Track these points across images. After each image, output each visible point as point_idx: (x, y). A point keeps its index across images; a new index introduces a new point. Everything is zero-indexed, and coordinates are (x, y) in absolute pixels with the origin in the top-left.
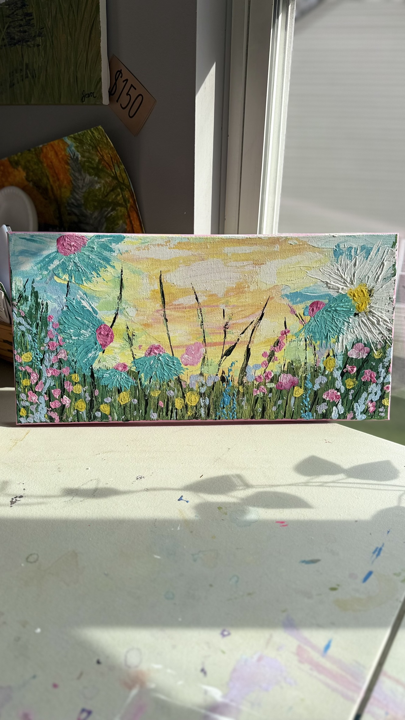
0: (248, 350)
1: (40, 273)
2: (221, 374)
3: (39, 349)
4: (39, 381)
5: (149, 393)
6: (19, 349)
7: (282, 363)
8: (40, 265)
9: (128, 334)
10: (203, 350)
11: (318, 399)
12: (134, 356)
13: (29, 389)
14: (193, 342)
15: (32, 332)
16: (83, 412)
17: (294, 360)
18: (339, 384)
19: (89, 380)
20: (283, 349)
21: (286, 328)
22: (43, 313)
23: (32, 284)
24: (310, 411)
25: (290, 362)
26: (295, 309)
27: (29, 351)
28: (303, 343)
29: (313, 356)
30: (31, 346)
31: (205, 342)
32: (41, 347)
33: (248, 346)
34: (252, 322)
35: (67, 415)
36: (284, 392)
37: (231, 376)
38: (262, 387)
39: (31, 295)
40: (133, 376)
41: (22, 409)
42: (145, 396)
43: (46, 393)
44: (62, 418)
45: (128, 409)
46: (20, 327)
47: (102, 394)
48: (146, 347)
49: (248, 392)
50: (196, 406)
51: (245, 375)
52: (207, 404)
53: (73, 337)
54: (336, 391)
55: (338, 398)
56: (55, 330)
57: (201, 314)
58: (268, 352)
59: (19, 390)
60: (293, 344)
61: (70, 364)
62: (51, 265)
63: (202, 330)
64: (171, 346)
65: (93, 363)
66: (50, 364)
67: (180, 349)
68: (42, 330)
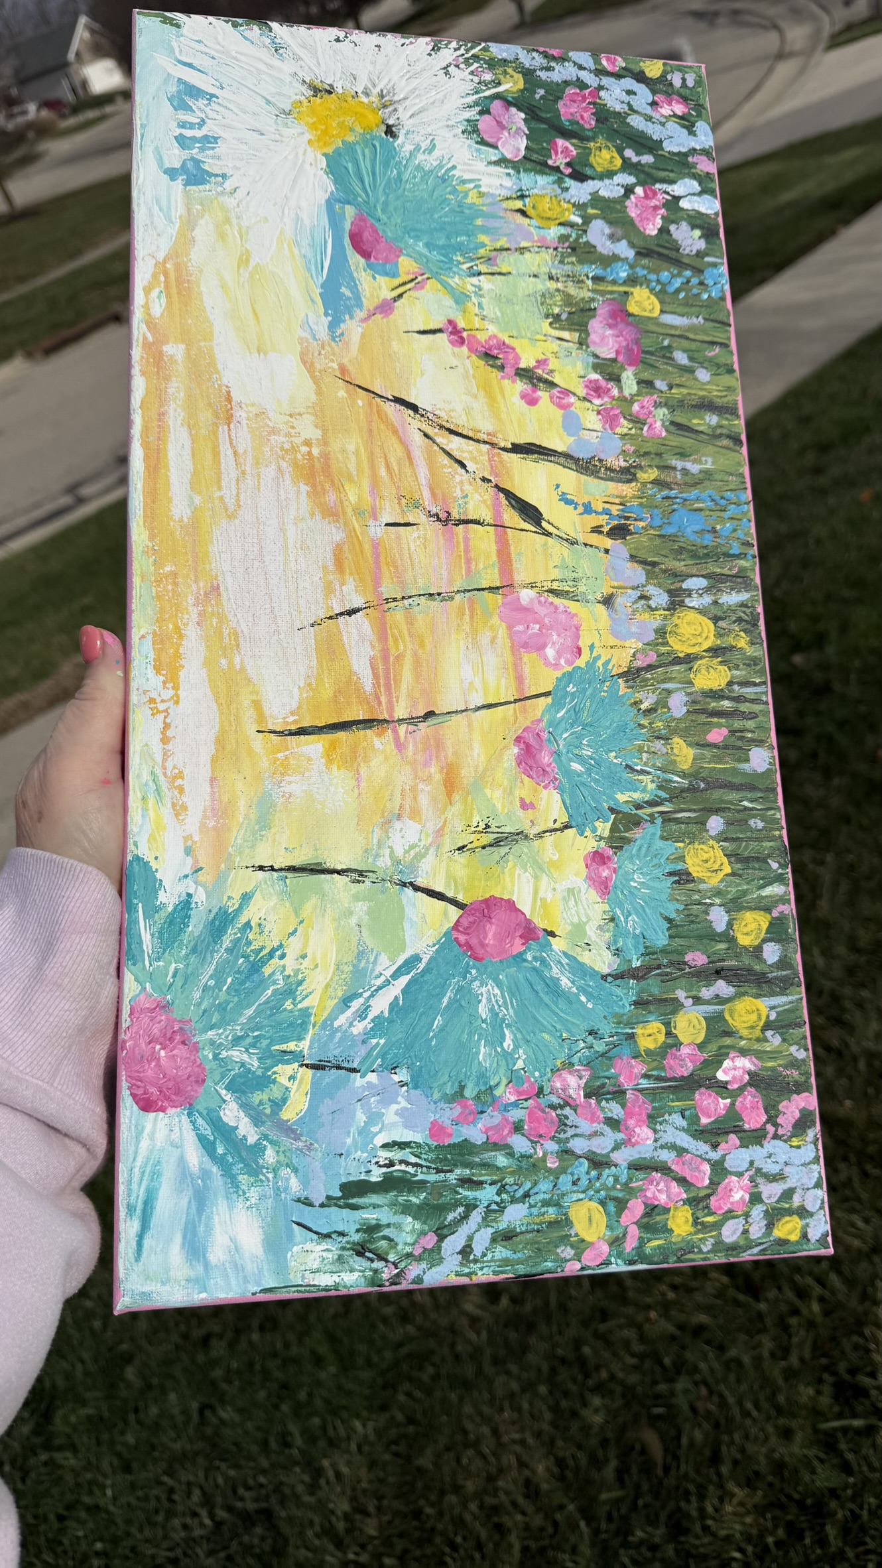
0: (517, 449)
1: (270, 1176)
2: (601, 537)
3: (557, 1173)
4: (672, 1171)
5: (684, 775)
6: (559, 1251)
7: (555, 346)
8: (240, 1177)
9: (484, 848)
10: (526, 595)
11: (658, 245)
12: (558, 825)
13: (704, 1208)
14: (502, 631)
15: (497, 1204)
16: (772, 1008)
17: (544, 310)
18: (610, 189)
19: (654, 987)
20: (508, 341)
21: (440, 331)
22: (423, 1163)
23: (311, 1205)
24: (701, 271)
25: (551, 324)
26: (376, 302)
27: (566, 1214)
28: (485, 282)
29: (527, 255)
30: (546, 1203)
31: (498, 588)
32: (550, 1169)
33: (504, 449)
34: (426, 435)
35: (786, 1067)
36: (647, 342)
37: (607, 506)
38: (636, 407)
39: (355, 1207)
40: (627, 830)
41: (779, 1232)
42: (692, 789)
43: (715, 1146)
44: (796, 1084)
45: (746, 848)
46: (478, 1250)
47: (700, 937)
48: (526, 788)
49: (656, 454)
50: (716, 619)
51: (600, 460)
52: (702, 583)
53: (505, 1045)
54: (632, 197)
55: (655, 193)
56: (482, 1112)
57: (403, 598)
58: (520, 386)
59: (710, 1247)
60: (490, 310)
61: (603, 1055)
62: (241, 1132)
63: (458, 597)
64: (516, 701)
65: (592, 973)
66: (607, 1130)
67: (527, 670)
68: (485, 1165)
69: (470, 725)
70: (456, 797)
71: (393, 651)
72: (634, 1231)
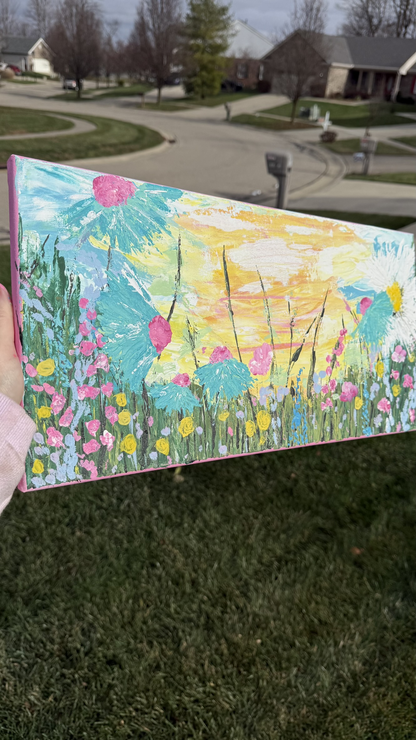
0: (314, 353)
1: (68, 228)
2: (291, 385)
3: (66, 354)
4: (66, 408)
6: (33, 353)
7: (343, 369)
9: (189, 331)
10: (271, 354)
11: (375, 409)
12: (197, 363)
13: (49, 424)
14: (260, 344)
15: (54, 325)
16: (132, 456)
17: (353, 365)
18: (388, 392)
19: (140, 402)
20: (343, 352)
21: (344, 327)
22: (72, 294)
23: (56, 244)
24: (370, 426)
25: (349, 368)
26: (350, 305)
27: (49, 357)
28: (358, 344)
29: (367, 360)
30: (54, 348)
31: (273, 343)
32: (68, 351)
33: (313, 348)
34: (315, 319)
35: (108, 463)
36: (348, 404)
37: (300, 387)
38: (329, 399)
39: (54, 262)
40: (197, 392)
41: (36, 462)
42: (212, 420)
43: (76, 429)
44: (101, 469)
46: (35, 315)
47: (159, 423)
48: (210, 350)
49: (316, 407)
50: (268, 431)
51: (312, 385)
52: (279, 425)
53: (118, 334)
54: (387, 400)
55: (389, 408)
56: (91, 322)
57: (268, 306)
58: (331, 355)
60: (351, 346)
61: (114, 378)
62: (85, 218)
63: (269, 327)
64: (238, 348)
65: (145, 375)
66: (84, 378)
67: (248, 353)
68: (70, 322)
69: (229, 328)
70: (206, 321)
71: (251, 300)
72: (41, 389)
